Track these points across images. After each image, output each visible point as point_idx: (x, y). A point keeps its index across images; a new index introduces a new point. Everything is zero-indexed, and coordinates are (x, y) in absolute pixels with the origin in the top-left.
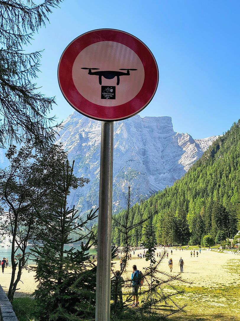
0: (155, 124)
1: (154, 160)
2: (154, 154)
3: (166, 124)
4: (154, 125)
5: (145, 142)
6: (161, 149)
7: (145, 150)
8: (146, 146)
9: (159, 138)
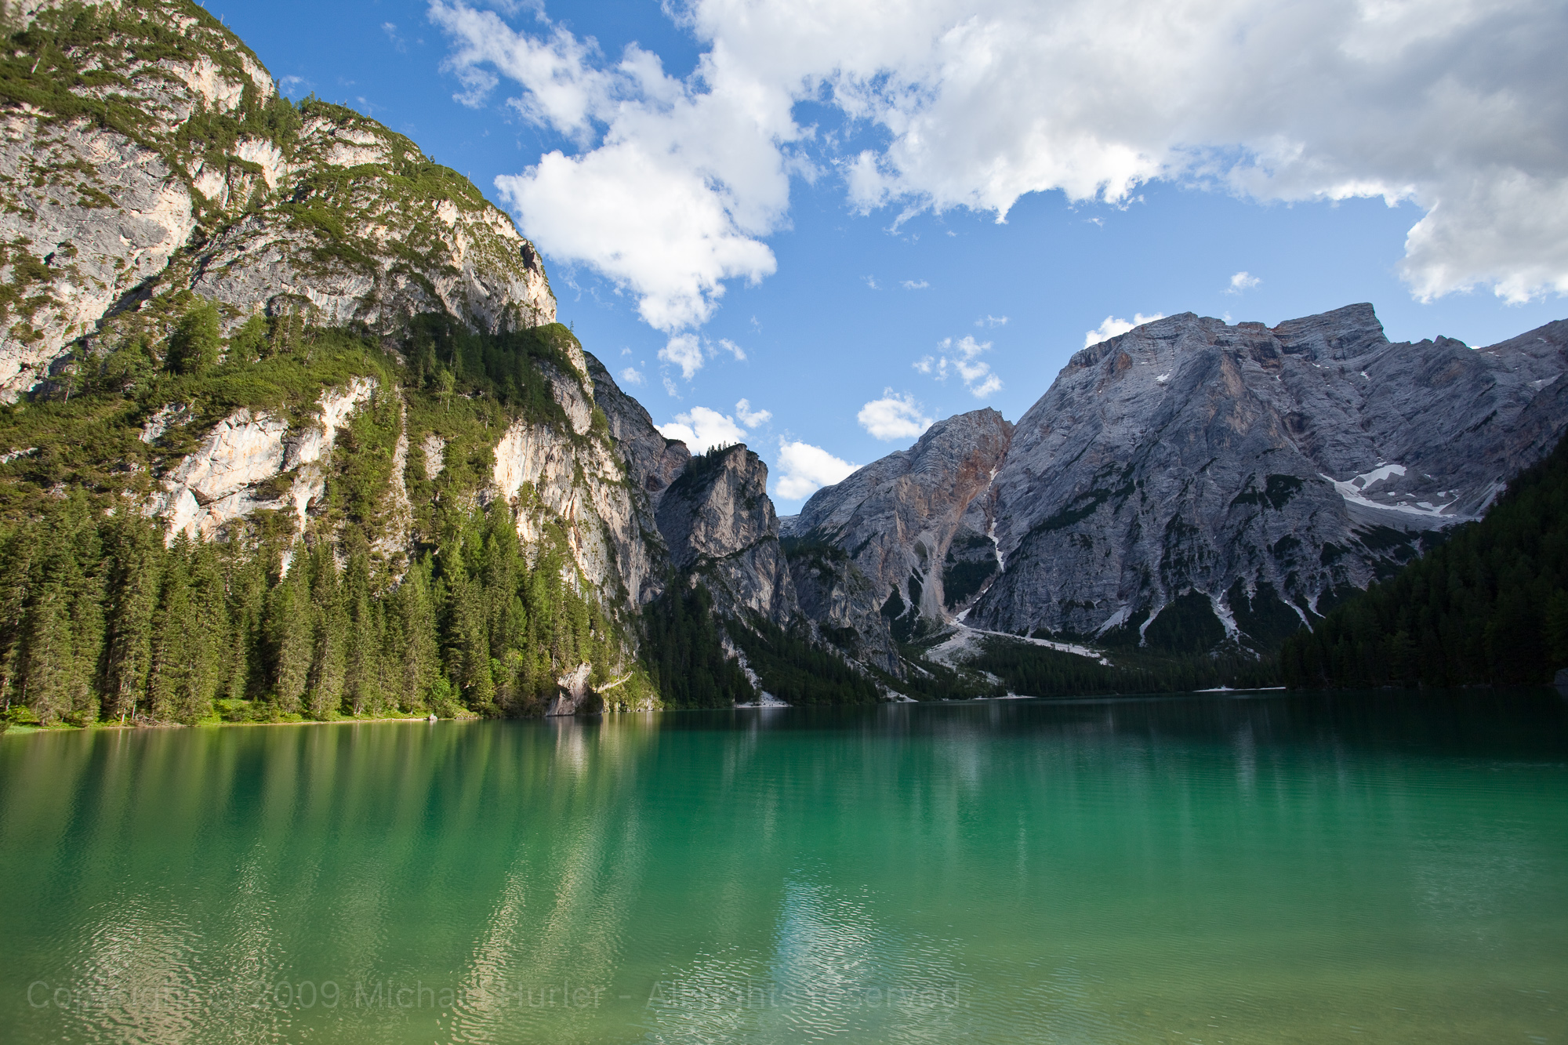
0: (1320, 336)
1: (1340, 437)
2: (1334, 422)
3: (1357, 327)
4: (1316, 338)
5: (1298, 392)
6: (1357, 401)
7: (1300, 415)
8: (1304, 405)
9: (1342, 371)
